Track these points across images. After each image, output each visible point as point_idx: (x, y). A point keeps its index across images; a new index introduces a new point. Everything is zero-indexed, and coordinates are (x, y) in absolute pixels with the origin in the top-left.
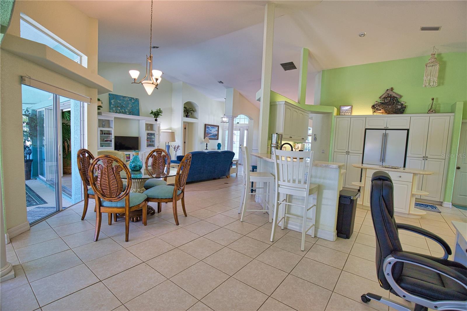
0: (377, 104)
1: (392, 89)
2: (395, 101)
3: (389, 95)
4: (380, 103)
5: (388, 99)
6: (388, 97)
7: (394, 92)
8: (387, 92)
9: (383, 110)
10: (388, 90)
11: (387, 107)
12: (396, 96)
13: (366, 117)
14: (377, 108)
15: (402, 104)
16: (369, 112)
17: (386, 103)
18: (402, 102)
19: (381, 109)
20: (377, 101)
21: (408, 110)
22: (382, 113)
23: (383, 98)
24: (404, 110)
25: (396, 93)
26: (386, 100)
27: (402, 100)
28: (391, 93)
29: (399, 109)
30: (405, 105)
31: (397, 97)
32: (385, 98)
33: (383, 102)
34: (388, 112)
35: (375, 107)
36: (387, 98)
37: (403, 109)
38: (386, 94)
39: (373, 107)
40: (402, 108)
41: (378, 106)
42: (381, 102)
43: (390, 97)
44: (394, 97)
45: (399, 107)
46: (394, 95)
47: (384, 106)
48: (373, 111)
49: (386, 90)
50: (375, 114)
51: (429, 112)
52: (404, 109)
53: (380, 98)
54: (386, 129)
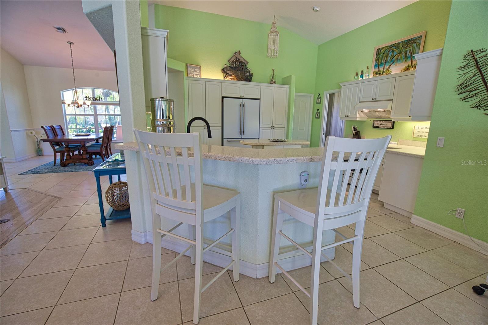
0: (226, 68)
2: (243, 67)
3: (238, 59)
4: (230, 67)
5: (237, 63)
7: (241, 57)
8: (236, 55)
9: (234, 76)
10: (236, 53)
11: (237, 72)
12: (244, 61)
13: (221, 82)
14: (227, 72)
16: (220, 76)
17: (235, 68)
18: (249, 69)
19: (231, 74)
20: (225, 65)
21: (254, 78)
22: (234, 79)
23: (231, 61)
25: (243, 58)
26: (235, 65)
27: (249, 67)
29: (248, 76)
30: (251, 71)
32: (233, 62)
33: (232, 66)
34: (239, 79)
35: (225, 71)
38: (234, 57)
39: (223, 70)
40: (250, 75)
41: (229, 70)
43: (238, 61)
44: (242, 62)
45: (248, 74)
46: (242, 60)
47: (234, 71)
48: (223, 75)
49: (234, 52)
50: (226, 79)
52: (251, 78)
53: (229, 61)
54: (242, 98)
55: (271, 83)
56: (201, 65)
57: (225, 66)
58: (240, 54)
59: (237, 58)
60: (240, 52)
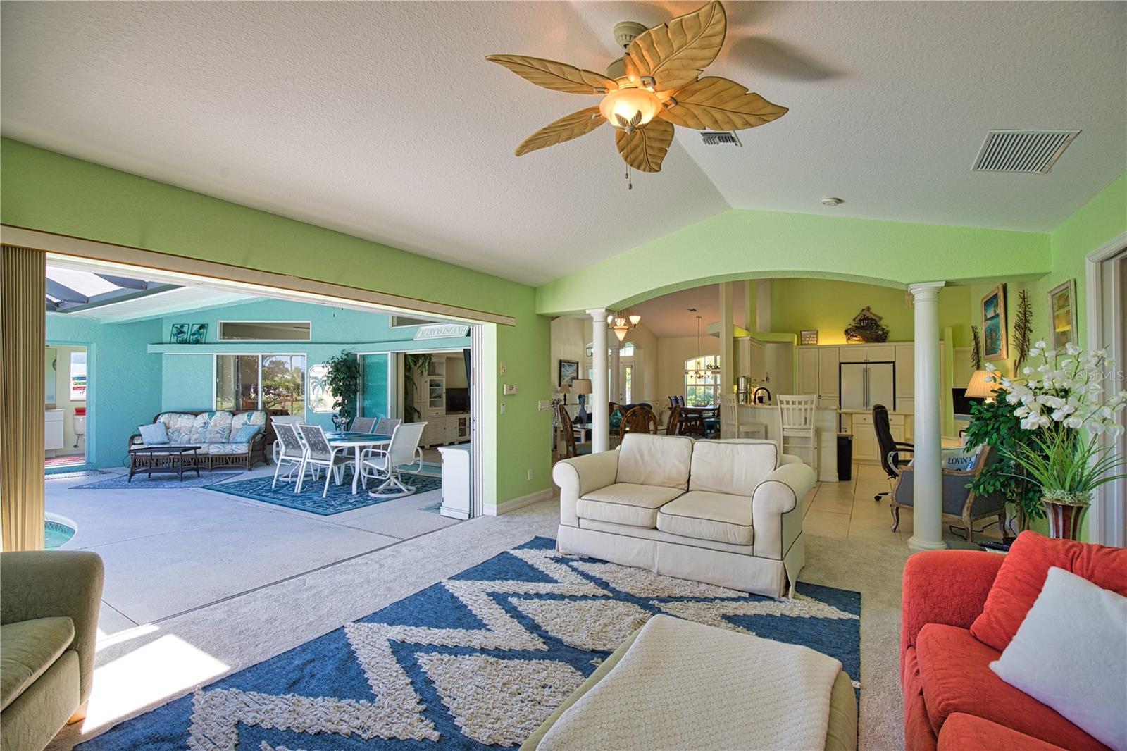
0: (850, 329)
1: (868, 309)
2: (873, 325)
3: (865, 317)
4: (855, 326)
6: (865, 319)
7: (871, 313)
8: (863, 313)
9: (859, 337)
10: (863, 309)
11: (865, 332)
12: (874, 318)
13: (839, 347)
14: (851, 333)
15: (883, 329)
16: (841, 340)
17: (863, 327)
18: (883, 326)
19: (856, 335)
20: (850, 325)
21: (890, 337)
22: (859, 340)
23: (857, 320)
24: (886, 337)
25: (874, 314)
26: (862, 324)
27: (882, 323)
28: (867, 314)
29: (881, 336)
30: (887, 329)
31: (876, 318)
32: (860, 320)
33: (858, 325)
34: (867, 340)
35: (849, 332)
36: (863, 320)
37: (885, 335)
38: (862, 315)
39: (847, 332)
40: (883, 334)
41: (853, 331)
43: (867, 318)
44: (872, 320)
45: (880, 332)
46: (872, 316)
47: (861, 331)
48: (847, 338)
49: (861, 310)
50: (850, 342)
53: (854, 320)
54: (867, 363)
56: (818, 329)
57: (850, 327)
58: (868, 311)
59: (865, 315)
60: (868, 307)
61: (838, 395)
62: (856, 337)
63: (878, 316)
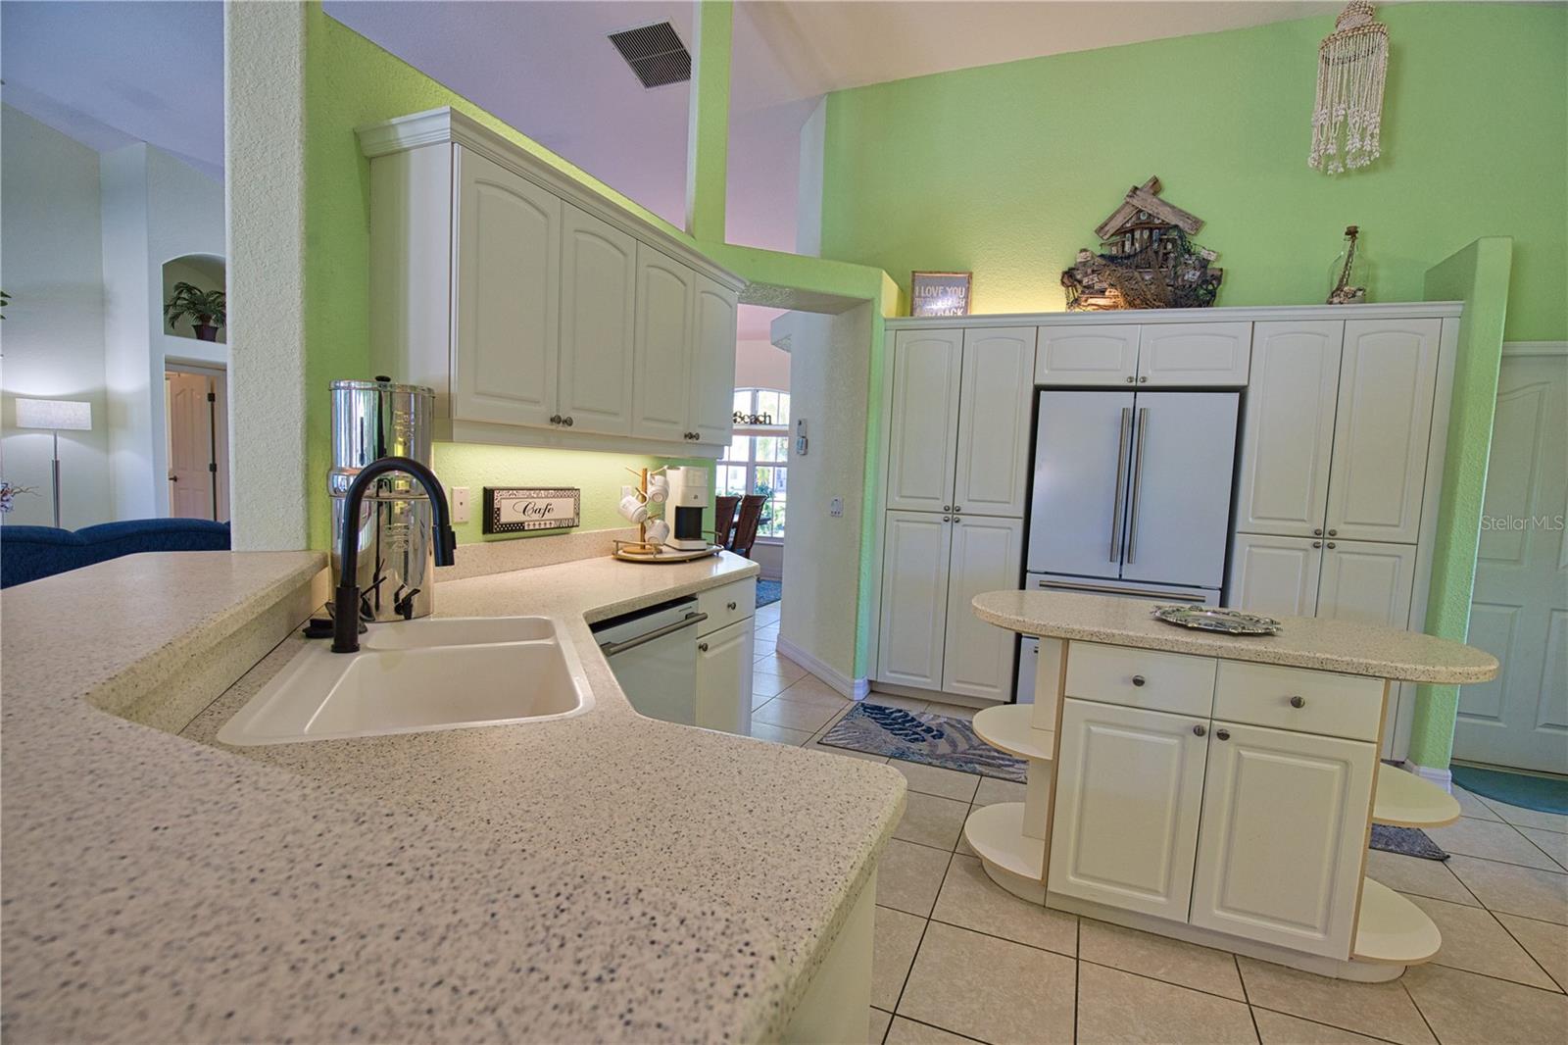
0: (1084, 264)
1: (1155, 186)
2: (1169, 246)
3: (1143, 218)
4: (1102, 256)
5: (1137, 234)
6: (1141, 226)
7: (1165, 203)
8: (1135, 202)
9: (1115, 292)
10: (1136, 188)
11: (1136, 273)
12: (1173, 220)
13: (1036, 323)
14: (1085, 281)
15: (1204, 264)
16: (1052, 300)
17: (1128, 257)
18: (1204, 254)
19: (1105, 285)
20: (1085, 250)
21: (1226, 291)
22: (1113, 307)
23: (1112, 231)
24: (1213, 294)
25: (1173, 207)
26: (1128, 245)
27: (1204, 243)
28: (1150, 205)
29: (1193, 285)
30: (1217, 265)
31: (1181, 224)
32: (1121, 232)
33: (1114, 251)
34: (1137, 300)
35: (1079, 277)
36: (1132, 231)
37: (1210, 287)
38: (1128, 209)
39: (1069, 277)
40: (1205, 281)
41: (1093, 272)
42: (1105, 251)
43: (1148, 225)
44: (1166, 227)
45: (1192, 276)
46: (1165, 216)
47: (1121, 271)
48: (1068, 297)
49: (1128, 191)
50: (1079, 311)
51: (1336, 300)
52: (1215, 289)
53: (1100, 230)
54: (1136, 390)
55: (1331, 303)
57: (1081, 257)
58: (1155, 194)
59: (1140, 211)
60: (1156, 182)
61: (1021, 514)
62: (1103, 292)
63: (1186, 216)
